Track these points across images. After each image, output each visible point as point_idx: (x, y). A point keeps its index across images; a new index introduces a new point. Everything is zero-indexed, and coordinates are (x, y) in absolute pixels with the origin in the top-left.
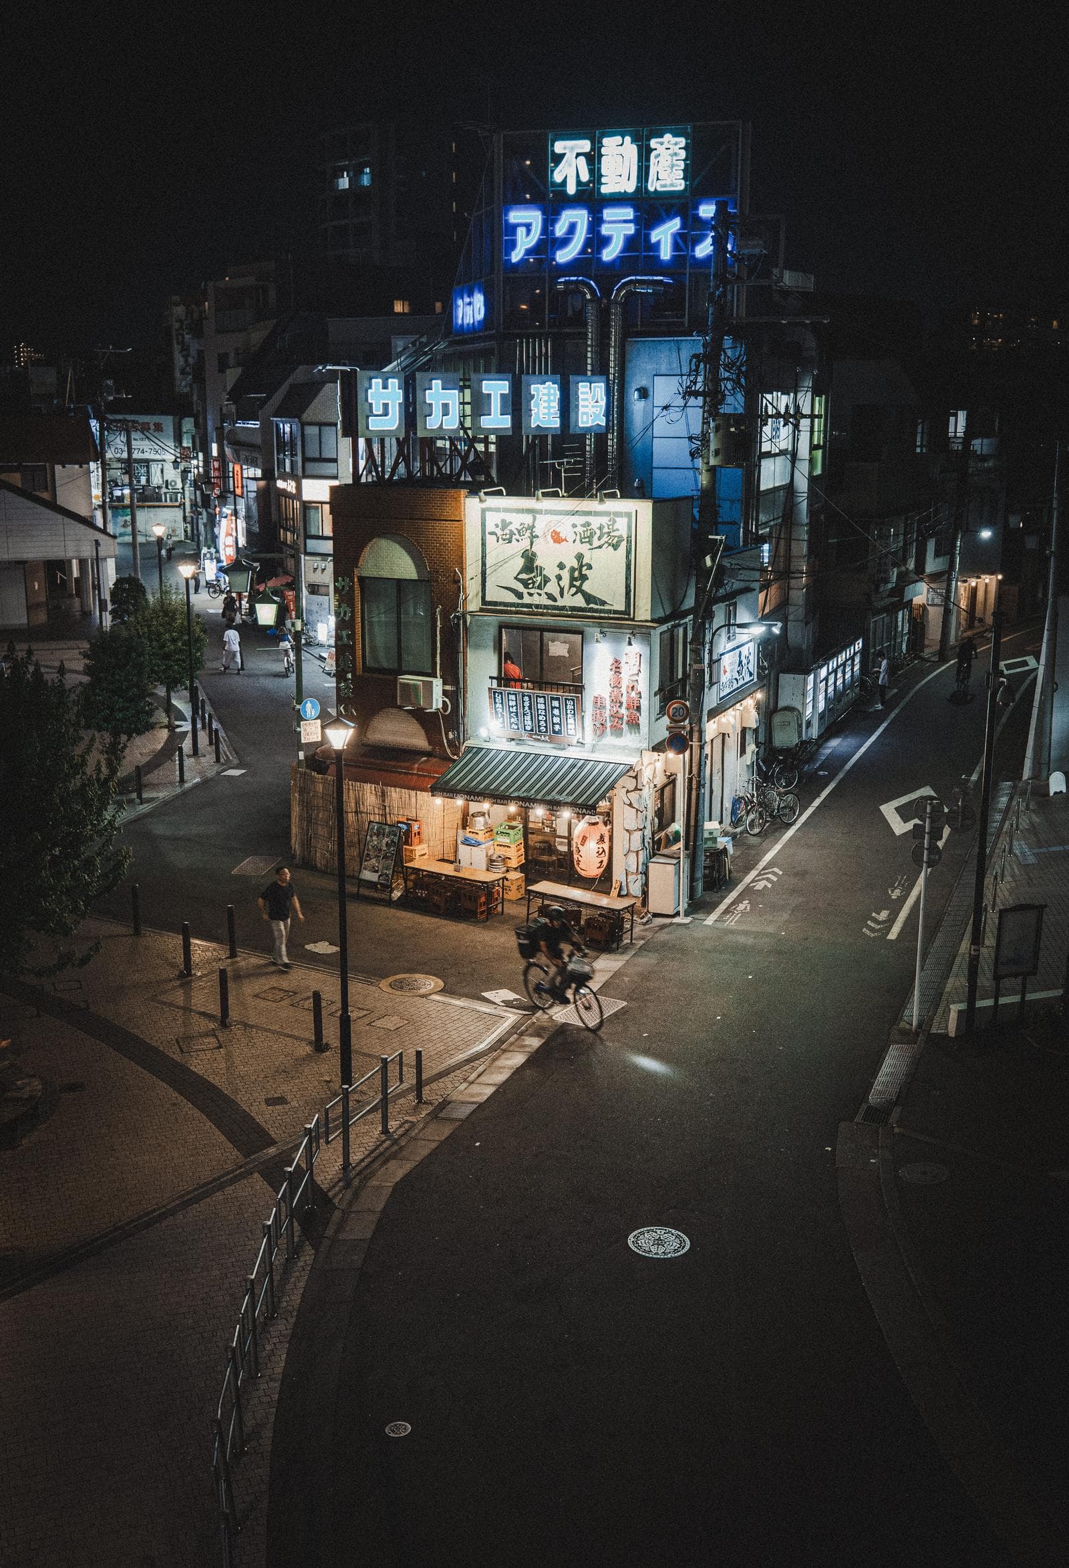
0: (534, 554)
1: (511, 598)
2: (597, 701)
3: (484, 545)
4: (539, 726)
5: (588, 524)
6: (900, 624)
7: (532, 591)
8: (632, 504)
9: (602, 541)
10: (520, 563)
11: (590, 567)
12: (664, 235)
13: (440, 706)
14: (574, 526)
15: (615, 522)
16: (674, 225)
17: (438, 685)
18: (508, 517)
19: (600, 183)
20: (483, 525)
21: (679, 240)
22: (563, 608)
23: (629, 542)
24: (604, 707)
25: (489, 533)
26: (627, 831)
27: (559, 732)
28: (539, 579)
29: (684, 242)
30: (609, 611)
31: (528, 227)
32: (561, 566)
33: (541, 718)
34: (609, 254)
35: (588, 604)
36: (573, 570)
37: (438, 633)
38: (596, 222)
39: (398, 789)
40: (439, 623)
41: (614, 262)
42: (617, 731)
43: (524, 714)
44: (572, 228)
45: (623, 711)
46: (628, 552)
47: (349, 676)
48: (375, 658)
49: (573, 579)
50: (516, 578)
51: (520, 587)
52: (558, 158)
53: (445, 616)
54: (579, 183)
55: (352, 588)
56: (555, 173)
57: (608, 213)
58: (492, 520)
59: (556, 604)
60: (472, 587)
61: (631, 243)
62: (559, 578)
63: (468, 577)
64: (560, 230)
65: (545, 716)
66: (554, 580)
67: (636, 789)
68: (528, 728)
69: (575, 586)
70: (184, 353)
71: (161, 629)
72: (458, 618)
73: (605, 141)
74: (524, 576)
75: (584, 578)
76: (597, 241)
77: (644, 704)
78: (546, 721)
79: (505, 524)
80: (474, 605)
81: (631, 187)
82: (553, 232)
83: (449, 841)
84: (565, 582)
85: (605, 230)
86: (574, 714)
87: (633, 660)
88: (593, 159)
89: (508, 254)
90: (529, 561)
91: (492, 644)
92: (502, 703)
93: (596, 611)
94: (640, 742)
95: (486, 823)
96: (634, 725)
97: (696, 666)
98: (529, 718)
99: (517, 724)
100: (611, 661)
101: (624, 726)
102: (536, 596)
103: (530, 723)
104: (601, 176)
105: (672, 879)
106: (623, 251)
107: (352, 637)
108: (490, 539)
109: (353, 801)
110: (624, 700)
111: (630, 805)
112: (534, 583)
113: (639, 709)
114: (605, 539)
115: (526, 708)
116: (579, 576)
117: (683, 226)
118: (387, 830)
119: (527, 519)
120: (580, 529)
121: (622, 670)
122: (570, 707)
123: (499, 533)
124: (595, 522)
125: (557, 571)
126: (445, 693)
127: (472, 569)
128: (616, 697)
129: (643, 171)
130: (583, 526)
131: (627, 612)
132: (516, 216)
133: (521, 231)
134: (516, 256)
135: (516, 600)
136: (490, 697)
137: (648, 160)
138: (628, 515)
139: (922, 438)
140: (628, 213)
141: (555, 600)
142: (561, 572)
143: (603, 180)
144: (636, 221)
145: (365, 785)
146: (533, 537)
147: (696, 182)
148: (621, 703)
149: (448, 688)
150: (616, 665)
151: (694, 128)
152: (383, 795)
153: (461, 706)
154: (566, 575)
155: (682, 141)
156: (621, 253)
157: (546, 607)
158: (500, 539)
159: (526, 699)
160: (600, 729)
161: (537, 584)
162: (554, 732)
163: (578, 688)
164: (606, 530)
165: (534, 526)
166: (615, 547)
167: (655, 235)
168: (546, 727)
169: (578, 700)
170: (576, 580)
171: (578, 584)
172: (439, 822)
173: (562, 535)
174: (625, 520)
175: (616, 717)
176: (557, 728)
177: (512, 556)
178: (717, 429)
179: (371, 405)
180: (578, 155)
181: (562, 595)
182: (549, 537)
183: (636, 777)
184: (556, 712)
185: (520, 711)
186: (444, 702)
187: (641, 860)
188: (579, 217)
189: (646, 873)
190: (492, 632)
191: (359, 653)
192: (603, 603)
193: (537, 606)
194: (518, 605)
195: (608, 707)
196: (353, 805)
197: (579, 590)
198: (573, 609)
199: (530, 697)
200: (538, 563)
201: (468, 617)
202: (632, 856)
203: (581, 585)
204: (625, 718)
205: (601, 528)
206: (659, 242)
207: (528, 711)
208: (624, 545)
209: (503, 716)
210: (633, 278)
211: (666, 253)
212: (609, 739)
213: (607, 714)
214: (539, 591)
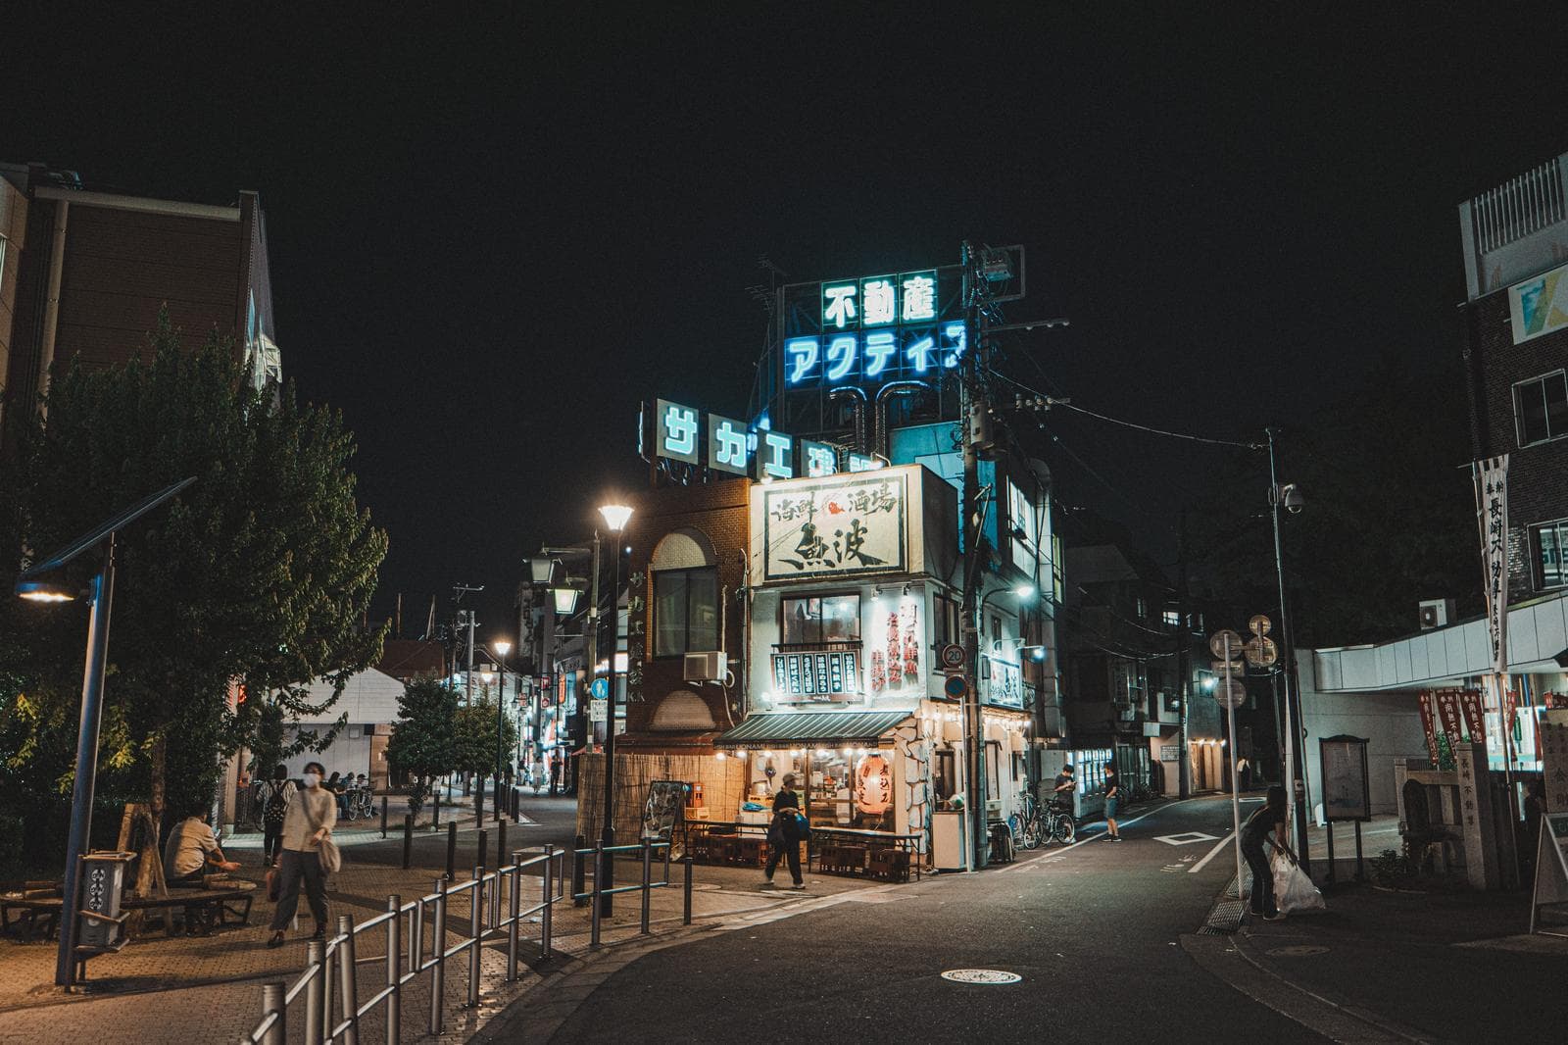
0: (813, 527)
1: (793, 570)
2: (877, 659)
3: (767, 524)
4: (820, 686)
5: (863, 492)
6: (1142, 760)
7: (811, 560)
8: (903, 469)
9: (877, 505)
10: (801, 535)
11: (865, 531)
12: (919, 353)
13: (725, 677)
14: (850, 496)
15: (887, 487)
16: (927, 343)
17: (722, 658)
18: (789, 497)
19: (863, 317)
20: (766, 507)
21: (931, 357)
22: (841, 572)
23: (901, 503)
24: (883, 662)
25: (772, 514)
26: (909, 784)
27: (839, 690)
28: (818, 548)
29: (935, 355)
30: (885, 569)
31: (806, 354)
32: (839, 534)
33: (821, 678)
34: (873, 370)
35: (864, 565)
36: (849, 535)
37: (724, 610)
38: (861, 346)
39: (681, 757)
40: (724, 601)
41: (877, 376)
42: (896, 683)
43: (805, 676)
44: (842, 353)
45: (902, 663)
46: (901, 511)
47: (640, 664)
48: (664, 646)
49: (850, 543)
50: (796, 551)
51: (800, 559)
52: (829, 302)
53: (730, 593)
54: (847, 319)
55: (645, 582)
56: (827, 313)
57: (871, 339)
58: (775, 502)
59: (834, 569)
60: (756, 564)
61: (893, 361)
62: (837, 545)
63: (752, 555)
64: (832, 355)
65: (826, 675)
66: (832, 547)
67: (917, 739)
68: (809, 690)
69: (852, 550)
70: (530, 625)
71: (477, 718)
72: (742, 593)
73: (867, 286)
74: (804, 548)
75: (860, 541)
76: (861, 361)
77: (921, 653)
78: (826, 681)
79: (786, 504)
80: (757, 580)
81: (889, 318)
82: (826, 358)
83: (731, 809)
84: (842, 548)
85: (869, 352)
86: (853, 669)
87: (910, 611)
88: (858, 299)
89: (789, 376)
90: (809, 534)
91: (774, 616)
92: (784, 668)
93: (872, 570)
94: (919, 691)
95: (767, 790)
96: (912, 674)
97: (968, 630)
98: (809, 679)
99: (798, 688)
100: (888, 616)
101: (903, 678)
102: (815, 564)
103: (810, 683)
104: (864, 311)
105: (957, 831)
106: (886, 366)
107: (643, 627)
108: (773, 519)
109: (637, 773)
110: (902, 652)
111: (912, 757)
112: (813, 552)
113: (916, 658)
114: (879, 503)
115: (807, 670)
116: (855, 541)
117: (936, 345)
118: (669, 787)
119: (807, 495)
120: (855, 498)
121: (898, 624)
122: (849, 662)
123: (781, 512)
124: (869, 489)
125: (835, 539)
126: (729, 666)
127: (756, 545)
128: (894, 650)
129: (900, 306)
130: (858, 494)
131: (901, 567)
132: (795, 346)
133: (799, 358)
134: (796, 377)
135: (797, 571)
136: (772, 664)
137: (902, 297)
138: (900, 479)
139: (1142, 608)
140: (889, 337)
141: (833, 565)
142: (839, 539)
143: (866, 315)
144: (896, 343)
145: (650, 756)
146: (812, 512)
147: (943, 312)
148: (899, 655)
149: (733, 662)
150: (892, 619)
151: (939, 272)
152: (667, 762)
153: (745, 677)
154: (843, 541)
155: (930, 281)
156: (884, 368)
157: (825, 573)
158: (782, 519)
159: (807, 660)
160: (879, 684)
161: (816, 554)
162: (835, 690)
163: (856, 645)
164: (879, 495)
165: (812, 502)
166: (888, 509)
167: (911, 353)
168: (826, 687)
169: (857, 654)
170: (853, 544)
171: (854, 547)
172: (721, 785)
173: (839, 506)
174: (897, 484)
175: (895, 669)
176: (837, 686)
177: (792, 532)
178: (977, 411)
179: (668, 428)
180: (846, 298)
181: (840, 560)
182: (827, 510)
183: (916, 727)
184: (836, 669)
185: (801, 674)
186: (728, 675)
187: (925, 813)
188: (848, 344)
189: (929, 829)
190: (774, 605)
191: (650, 642)
192: (879, 562)
193: (816, 574)
194: (799, 575)
195: (886, 661)
196: (637, 778)
197: (856, 553)
198: (850, 571)
199: (810, 657)
200: (817, 534)
201: (752, 591)
202: (915, 811)
203: (857, 548)
204: (903, 670)
205: (874, 495)
206: (914, 359)
207: (809, 672)
208: (896, 507)
209: (784, 680)
210: (894, 383)
211: (921, 366)
212: (889, 693)
213: (886, 667)
214: (819, 560)
